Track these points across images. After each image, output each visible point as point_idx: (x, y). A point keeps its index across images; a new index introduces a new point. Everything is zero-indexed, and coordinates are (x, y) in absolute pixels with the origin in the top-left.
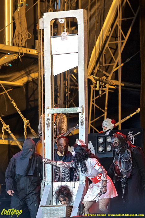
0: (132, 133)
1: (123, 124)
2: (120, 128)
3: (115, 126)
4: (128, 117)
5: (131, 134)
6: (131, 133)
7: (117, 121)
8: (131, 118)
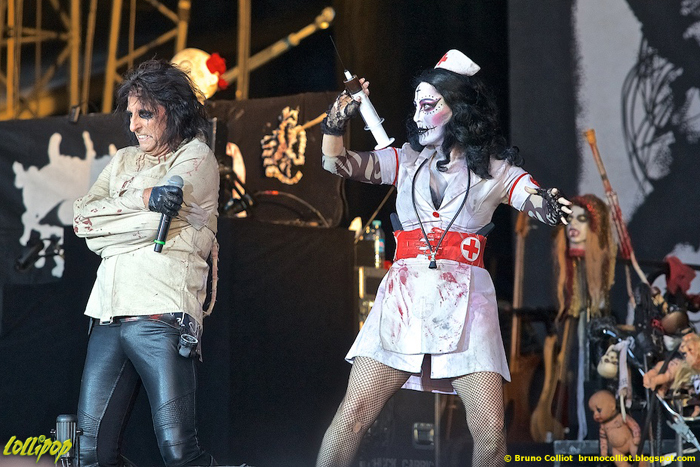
0: (295, 113)
1: (255, 76)
2: (241, 93)
3: (220, 82)
4: (279, 48)
5: (290, 120)
6: (292, 117)
7: (231, 62)
8: (292, 50)
